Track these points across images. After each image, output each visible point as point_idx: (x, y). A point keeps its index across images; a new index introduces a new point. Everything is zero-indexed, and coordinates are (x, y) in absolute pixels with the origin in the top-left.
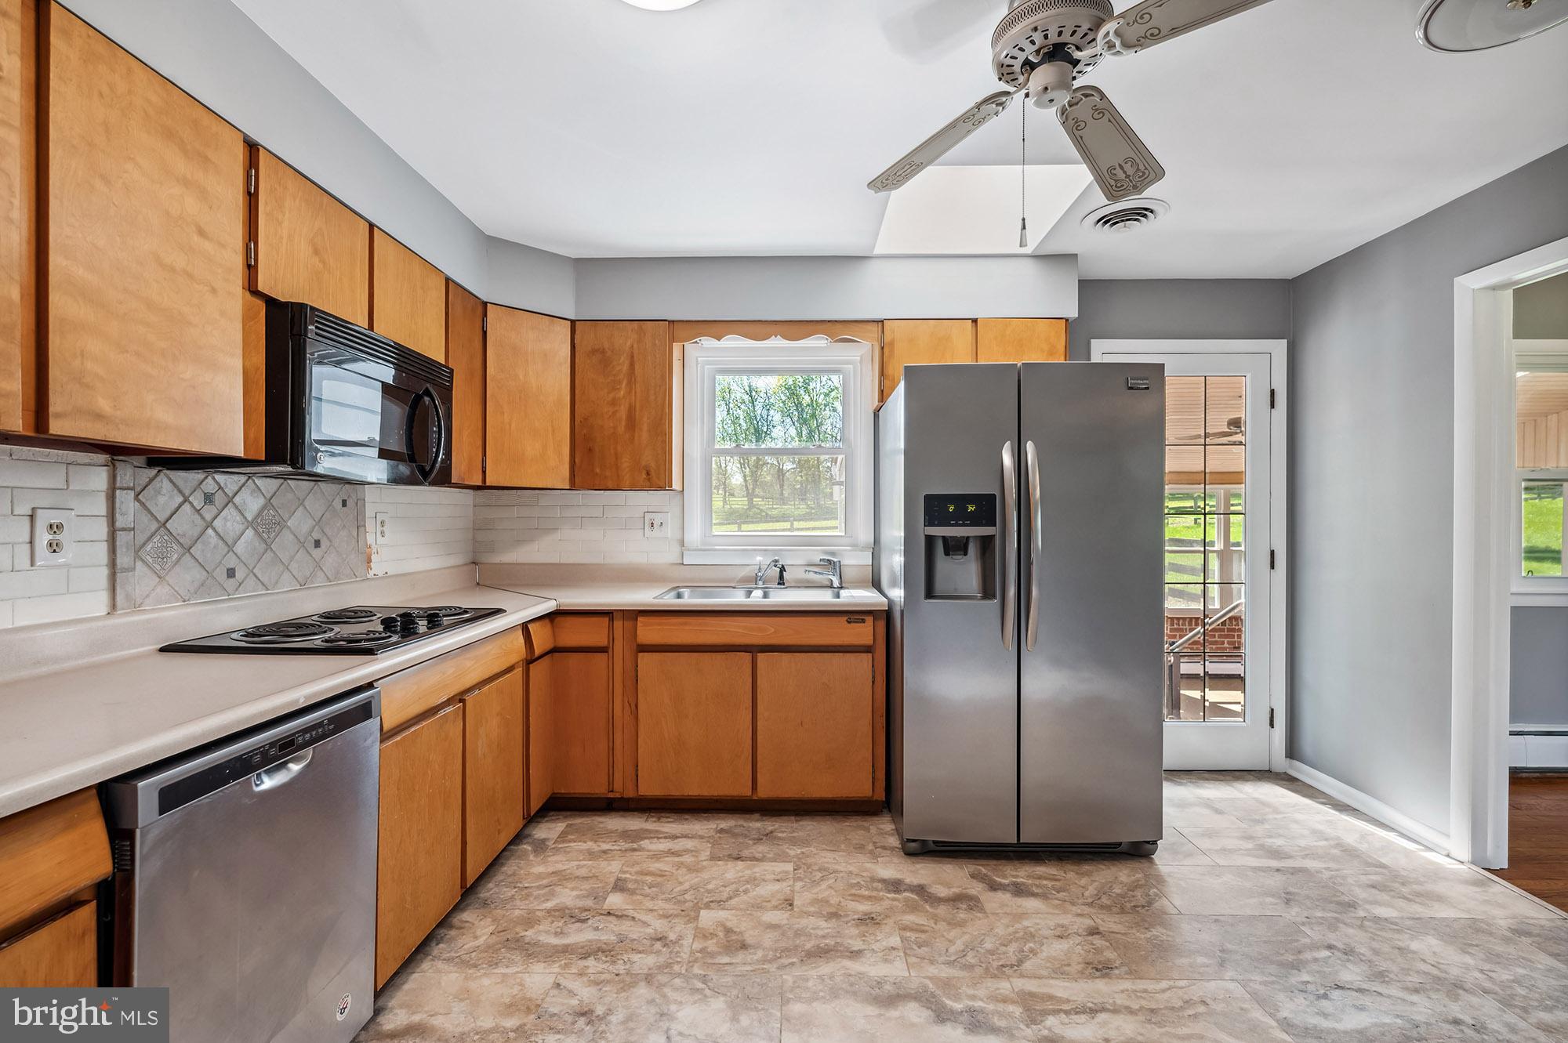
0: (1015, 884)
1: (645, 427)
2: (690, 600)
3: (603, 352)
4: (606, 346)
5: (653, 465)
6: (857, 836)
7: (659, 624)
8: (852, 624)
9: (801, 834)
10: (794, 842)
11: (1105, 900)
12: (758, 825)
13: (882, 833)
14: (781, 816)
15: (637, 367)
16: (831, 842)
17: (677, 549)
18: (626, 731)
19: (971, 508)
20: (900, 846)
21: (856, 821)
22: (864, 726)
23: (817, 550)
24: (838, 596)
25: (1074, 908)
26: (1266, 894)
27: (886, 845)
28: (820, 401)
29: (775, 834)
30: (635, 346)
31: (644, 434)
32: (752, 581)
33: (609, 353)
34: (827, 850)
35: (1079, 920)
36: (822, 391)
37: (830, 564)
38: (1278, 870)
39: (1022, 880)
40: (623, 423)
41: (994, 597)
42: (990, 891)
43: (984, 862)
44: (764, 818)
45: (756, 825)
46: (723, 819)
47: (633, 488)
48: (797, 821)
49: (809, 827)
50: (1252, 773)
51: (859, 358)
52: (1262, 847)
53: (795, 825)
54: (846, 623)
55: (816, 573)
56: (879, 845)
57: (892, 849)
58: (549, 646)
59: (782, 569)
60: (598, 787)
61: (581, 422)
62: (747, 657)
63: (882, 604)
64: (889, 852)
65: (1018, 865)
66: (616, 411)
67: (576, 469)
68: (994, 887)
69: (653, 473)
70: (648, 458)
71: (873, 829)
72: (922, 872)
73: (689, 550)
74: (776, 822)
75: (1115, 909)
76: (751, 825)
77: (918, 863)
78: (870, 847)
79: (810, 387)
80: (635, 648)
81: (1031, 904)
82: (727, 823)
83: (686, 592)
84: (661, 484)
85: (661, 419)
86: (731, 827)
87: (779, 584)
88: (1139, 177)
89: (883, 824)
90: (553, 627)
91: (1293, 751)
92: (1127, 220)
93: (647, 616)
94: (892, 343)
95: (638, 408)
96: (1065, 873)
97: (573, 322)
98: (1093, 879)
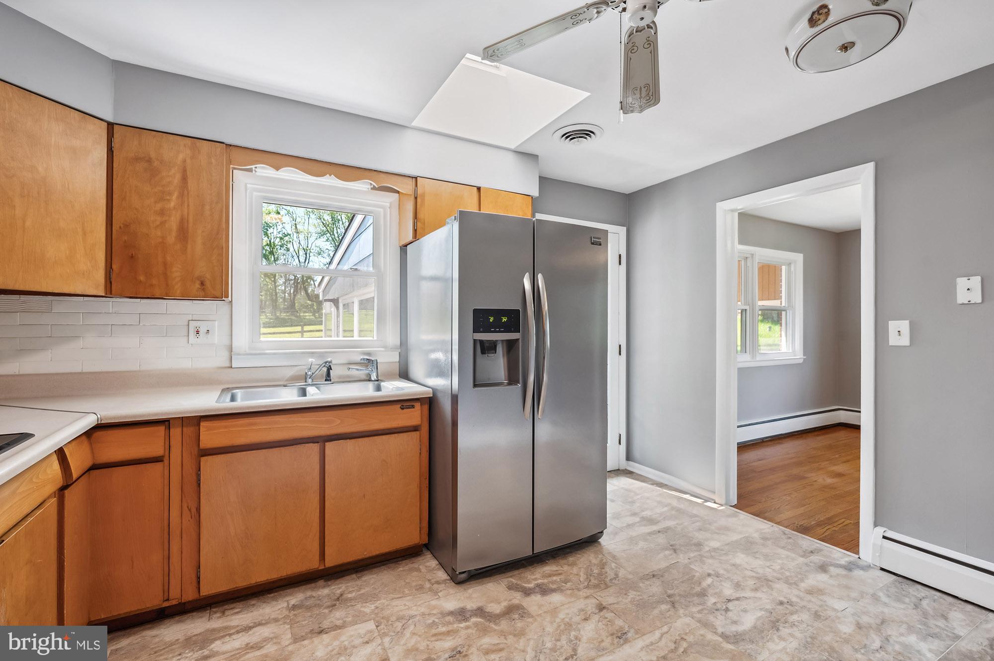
0: (538, 586)
1: (199, 240)
2: (244, 402)
3: (149, 161)
4: (153, 155)
5: (208, 276)
6: (413, 578)
7: (226, 427)
8: (405, 410)
9: (367, 589)
10: (365, 599)
11: (594, 581)
12: (326, 591)
13: (431, 570)
14: (343, 576)
15: (190, 181)
16: (395, 590)
17: (226, 354)
18: (184, 535)
19: (504, 319)
20: (448, 578)
21: (407, 565)
22: (414, 489)
23: (357, 351)
24: (378, 388)
25: (581, 593)
26: (663, 549)
27: (438, 579)
28: (276, 242)
29: (345, 596)
30: (188, 161)
31: (198, 246)
32: (303, 380)
33: (156, 164)
34: (396, 598)
35: (588, 601)
36: (278, 236)
37: (369, 362)
38: (659, 532)
39: (540, 581)
40: (174, 234)
41: (517, 382)
42: (525, 596)
43: (510, 574)
44: (329, 583)
45: (324, 591)
46: (291, 595)
47: (186, 296)
48: (359, 578)
49: (372, 580)
50: (612, 472)
51: (388, 205)
52: (643, 519)
53: (359, 582)
54: (400, 410)
55: (357, 370)
56: (433, 581)
57: (444, 581)
58: (88, 464)
59: (329, 369)
60: (153, 601)
61: (120, 227)
62: (315, 448)
63: (427, 393)
64: (443, 585)
65: (532, 569)
66: (166, 221)
67: (113, 276)
68: (527, 592)
69: (208, 284)
70: (202, 268)
71: (423, 569)
72: (474, 595)
73: (239, 354)
74: (342, 583)
75: (603, 586)
76: (320, 593)
77: (468, 589)
78: (428, 585)
79: (269, 232)
80: (196, 452)
81: (556, 598)
82: (296, 597)
83: (239, 393)
84: (218, 294)
85: (218, 233)
86: (302, 601)
87: (326, 380)
88: (646, 101)
89: (428, 561)
90: (91, 444)
91: (629, 458)
92: (580, 137)
93: (211, 420)
94: (423, 195)
95: (191, 220)
96: (562, 567)
97: (111, 126)
98: (579, 566)
